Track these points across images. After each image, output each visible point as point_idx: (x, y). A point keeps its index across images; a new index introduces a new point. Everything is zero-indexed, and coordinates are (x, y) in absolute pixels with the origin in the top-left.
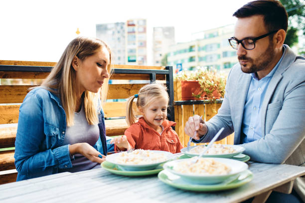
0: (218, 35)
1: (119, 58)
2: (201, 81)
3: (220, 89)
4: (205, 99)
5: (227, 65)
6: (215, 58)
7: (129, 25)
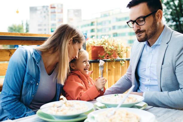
0: (109, 15)
1: (45, 30)
2: (105, 46)
3: (118, 52)
4: (107, 59)
5: (115, 35)
6: (107, 30)
7: (51, 8)
